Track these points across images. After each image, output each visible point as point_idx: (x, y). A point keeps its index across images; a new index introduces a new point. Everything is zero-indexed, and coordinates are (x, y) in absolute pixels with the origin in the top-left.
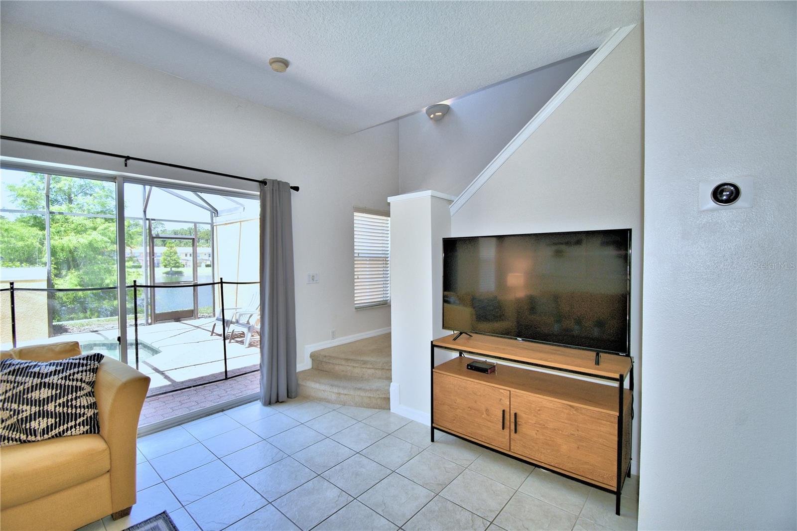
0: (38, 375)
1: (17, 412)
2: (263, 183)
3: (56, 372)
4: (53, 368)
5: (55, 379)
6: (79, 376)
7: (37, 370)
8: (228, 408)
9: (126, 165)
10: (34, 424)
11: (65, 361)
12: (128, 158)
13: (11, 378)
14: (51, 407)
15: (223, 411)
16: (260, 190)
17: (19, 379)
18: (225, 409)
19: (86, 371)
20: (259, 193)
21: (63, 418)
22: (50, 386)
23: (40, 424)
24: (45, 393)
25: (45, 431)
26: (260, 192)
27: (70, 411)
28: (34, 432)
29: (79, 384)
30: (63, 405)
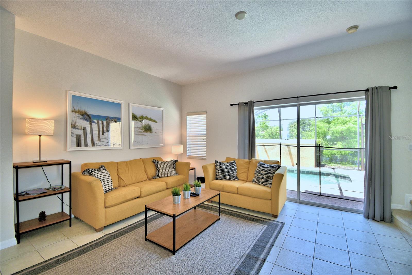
0: (264, 167)
1: (258, 175)
2: (367, 90)
3: (267, 167)
5: (266, 169)
6: (271, 170)
7: (264, 166)
8: (346, 211)
9: (298, 100)
10: (260, 180)
11: (271, 165)
12: (298, 97)
13: (259, 166)
14: (264, 176)
15: (342, 210)
16: (365, 95)
19: (274, 169)
20: (365, 97)
21: (267, 181)
22: (265, 171)
23: (262, 180)
24: (264, 172)
25: (262, 183)
26: (366, 96)
27: (270, 180)
28: (259, 182)
29: (271, 172)
30: (267, 177)
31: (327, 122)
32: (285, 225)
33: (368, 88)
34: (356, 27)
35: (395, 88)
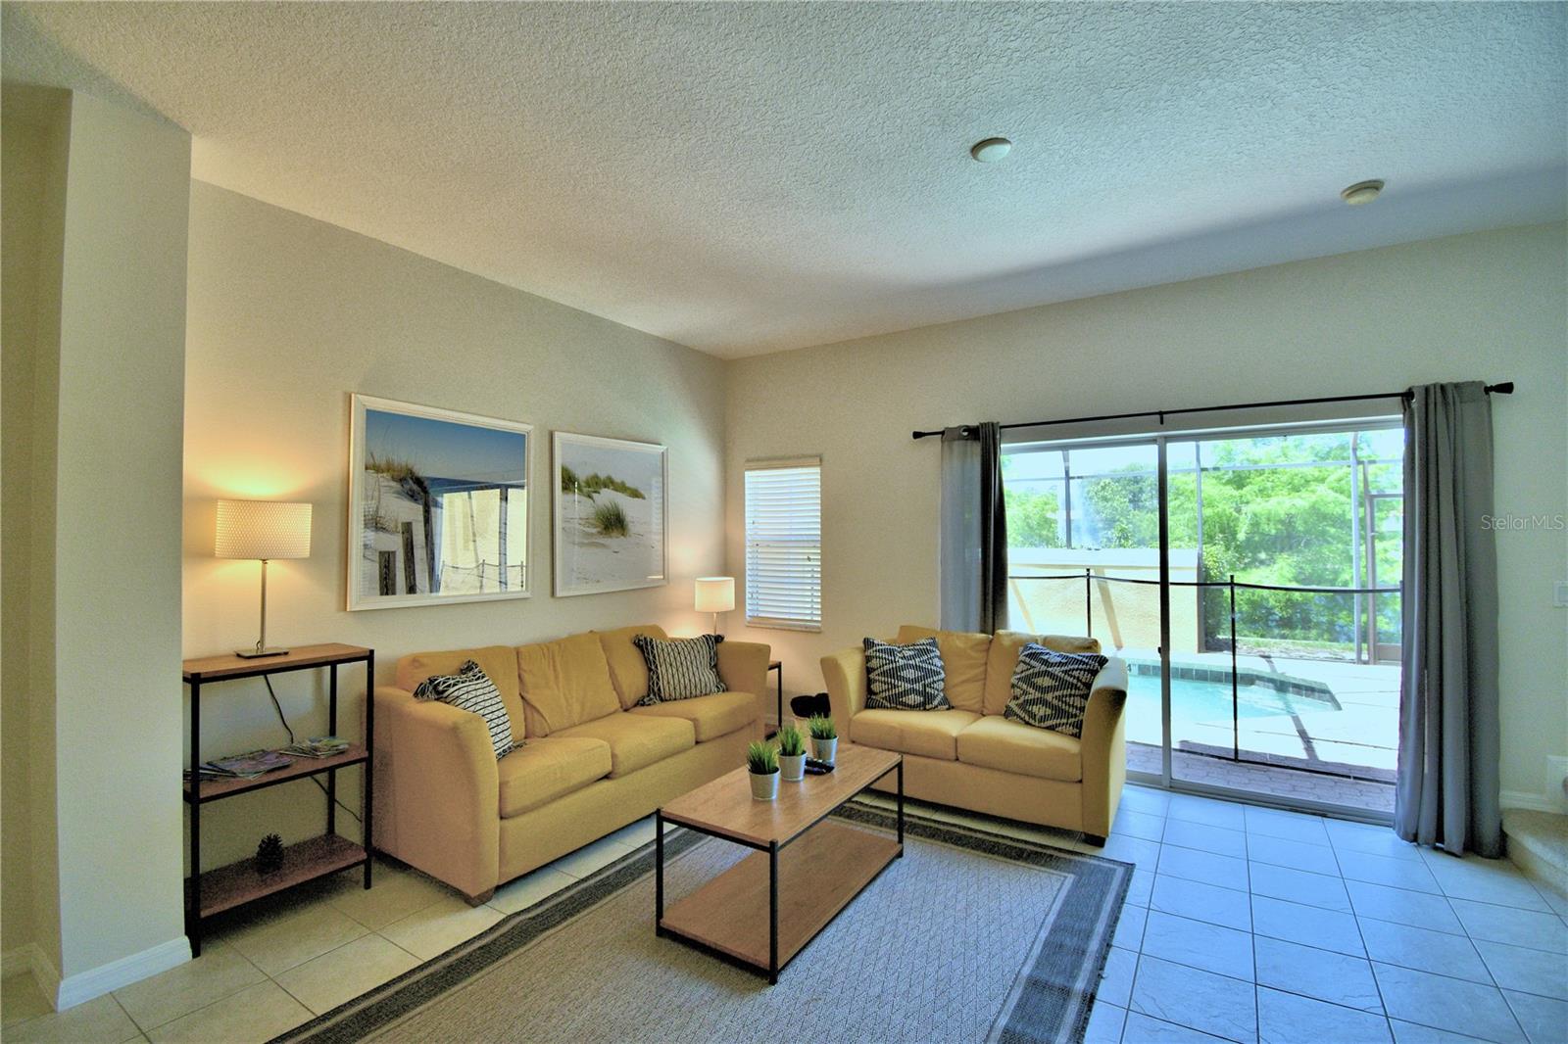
0: (1046, 662)
1: (1025, 693)
2: (1407, 396)
3: (1060, 664)
4: (1059, 659)
5: (1057, 671)
6: (1076, 673)
7: (1046, 657)
8: (1336, 816)
9: (1162, 422)
10: (1035, 709)
11: (1071, 656)
12: (1161, 414)
13: (1028, 660)
14: (1049, 697)
15: (1324, 816)
16: (1403, 411)
17: (1033, 662)
18: (1330, 815)
19: (1085, 670)
20: (1401, 416)
21: (1059, 712)
22: (1052, 676)
23: (1040, 710)
24: (1046, 682)
25: (1043, 719)
26: (1404, 414)
27: (1071, 710)
28: (1033, 716)
29: (1075, 681)
30: (1059, 698)
31: (1229, 482)
32: (1136, 873)
33: (1410, 389)
34: (1374, 186)
35: (1507, 388)
